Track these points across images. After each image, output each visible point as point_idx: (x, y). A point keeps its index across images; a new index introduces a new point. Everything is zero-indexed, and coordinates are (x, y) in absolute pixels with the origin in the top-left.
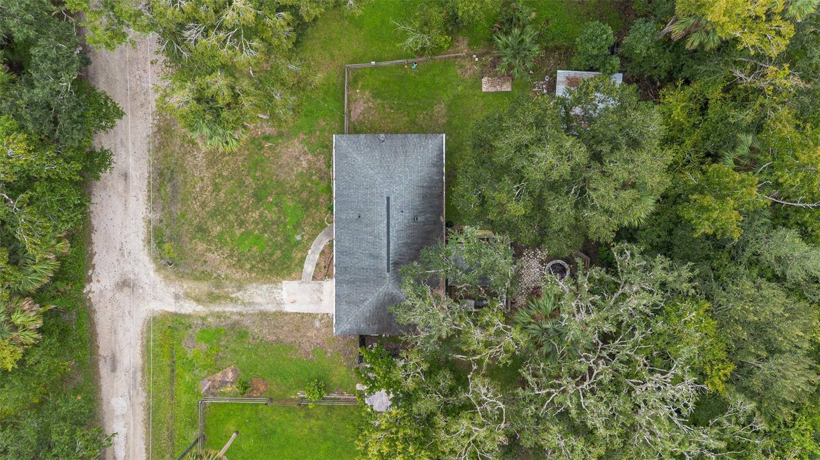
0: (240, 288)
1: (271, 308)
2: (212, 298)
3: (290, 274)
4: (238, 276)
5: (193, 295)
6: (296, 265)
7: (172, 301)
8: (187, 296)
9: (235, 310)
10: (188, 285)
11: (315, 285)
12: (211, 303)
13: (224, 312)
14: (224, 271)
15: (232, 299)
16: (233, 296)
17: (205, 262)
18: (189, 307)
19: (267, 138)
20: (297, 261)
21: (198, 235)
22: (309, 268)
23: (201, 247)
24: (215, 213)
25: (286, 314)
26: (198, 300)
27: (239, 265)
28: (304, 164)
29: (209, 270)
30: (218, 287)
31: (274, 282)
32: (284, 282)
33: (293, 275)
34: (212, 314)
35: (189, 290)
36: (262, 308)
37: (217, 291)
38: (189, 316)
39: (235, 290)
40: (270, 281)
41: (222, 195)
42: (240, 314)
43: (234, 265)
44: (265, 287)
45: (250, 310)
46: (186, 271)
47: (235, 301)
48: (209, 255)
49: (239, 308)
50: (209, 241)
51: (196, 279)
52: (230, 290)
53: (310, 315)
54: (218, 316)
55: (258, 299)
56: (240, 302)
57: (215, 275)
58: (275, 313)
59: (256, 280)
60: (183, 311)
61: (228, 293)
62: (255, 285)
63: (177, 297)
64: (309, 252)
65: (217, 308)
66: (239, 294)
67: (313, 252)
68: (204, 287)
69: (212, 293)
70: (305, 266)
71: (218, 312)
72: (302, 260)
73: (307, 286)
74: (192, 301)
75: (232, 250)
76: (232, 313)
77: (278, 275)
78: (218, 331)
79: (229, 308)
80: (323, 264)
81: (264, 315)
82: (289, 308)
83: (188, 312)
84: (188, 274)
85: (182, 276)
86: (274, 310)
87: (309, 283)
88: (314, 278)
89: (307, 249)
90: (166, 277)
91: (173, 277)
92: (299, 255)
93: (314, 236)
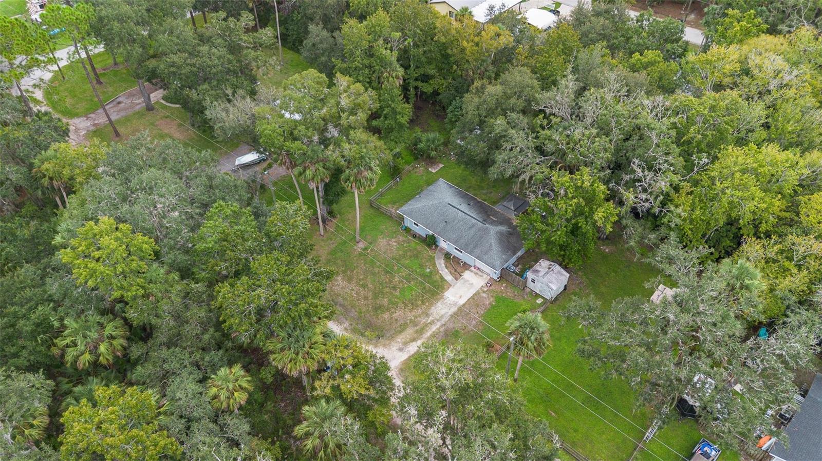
0: (428, 315)
1: (454, 309)
2: (420, 332)
3: (443, 288)
4: (420, 311)
5: (408, 340)
6: (442, 282)
7: (400, 354)
8: (406, 344)
9: (438, 326)
10: (400, 339)
11: (459, 283)
12: (422, 335)
13: (434, 332)
14: (411, 316)
15: (430, 323)
16: (429, 321)
17: (396, 320)
18: (413, 348)
19: (365, 249)
20: (440, 280)
21: (379, 312)
22: (449, 278)
23: (386, 316)
24: (376, 296)
25: (464, 305)
26: (414, 340)
27: (414, 306)
28: (395, 244)
29: (403, 322)
30: (416, 325)
31: (440, 299)
32: (445, 294)
33: (446, 287)
34: (429, 339)
35: (403, 340)
36: (450, 313)
37: (418, 327)
38: (418, 351)
39: (426, 318)
40: (438, 300)
41: (370, 286)
42: (443, 325)
43: (412, 308)
44: (439, 304)
45: (445, 319)
46: (392, 333)
47: (432, 323)
48: (394, 315)
49: (438, 324)
50: (387, 309)
51: (400, 332)
52: (424, 321)
53: (475, 294)
54: (433, 336)
55: (443, 312)
56: (436, 321)
57: (408, 321)
58: (458, 310)
59: (431, 304)
60: (412, 352)
61: (424, 323)
62: (433, 308)
63: (401, 350)
64: (440, 272)
65: (428, 334)
66: (431, 318)
67: (442, 270)
68: (410, 332)
69: (417, 330)
70: (446, 278)
71: (431, 335)
72: (442, 278)
74: (411, 344)
75: (403, 303)
76: (438, 329)
77: (438, 293)
79: (434, 328)
80: (453, 271)
81: (455, 316)
82: (462, 302)
83: (415, 351)
84: (394, 334)
85: (392, 338)
86: (456, 309)
88: (456, 279)
89: (438, 272)
90: (384, 346)
91: (387, 342)
92: (437, 277)
93: (435, 264)
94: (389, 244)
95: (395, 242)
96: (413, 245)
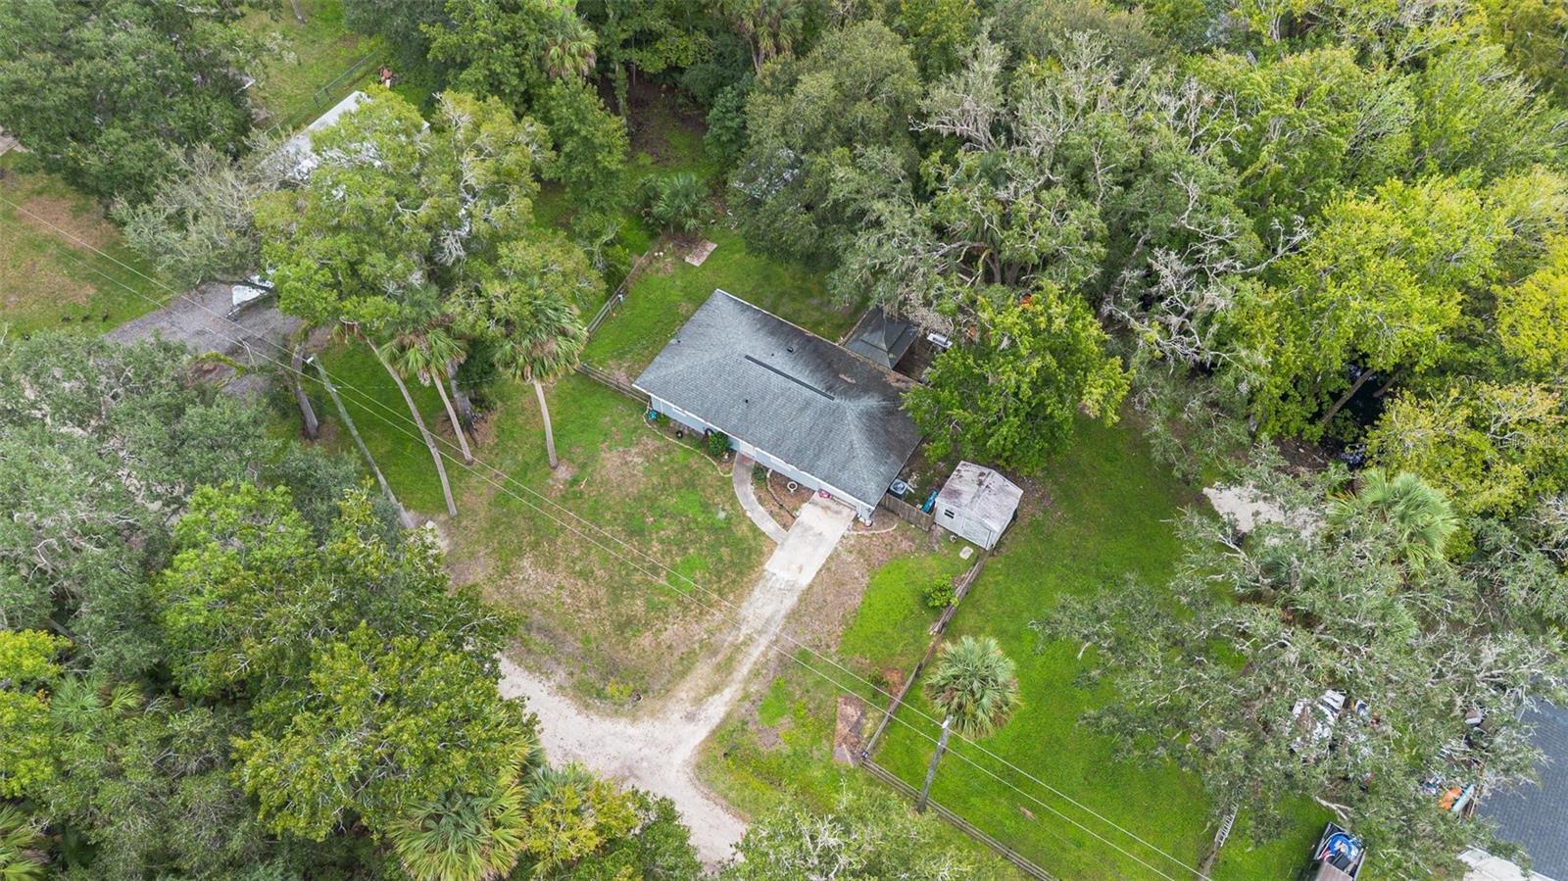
0: (736, 625)
1: (791, 601)
2: (726, 668)
3: (761, 553)
4: (719, 616)
5: (702, 691)
6: (755, 538)
7: (691, 727)
8: (699, 701)
9: (762, 648)
10: (685, 691)
11: (795, 530)
12: (730, 673)
13: (755, 663)
14: (699, 631)
15: (744, 643)
16: (741, 639)
17: (669, 647)
18: (717, 709)
19: (575, 482)
20: (750, 534)
21: (628, 633)
22: (769, 526)
23: (646, 640)
24: (616, 598)
25: (811, 587)
26: (715, 689)
27: (704, 606)
28: (639, 460)
29: (685, 650)
30: (715, 653)
31: (761, 577)
32: (766, 566)
33: (765, 549)
34: (748, 681)
35: (692, 694)
36: (783, 612)
37: (720, 657)
38: (729, 715)
39: (734, 633)
40: (754, 583)
41: (599, 573)
42: (772, 644)
43: (701, 613)
44: (757, 593)
45: (775, 629)
46: (664, 681)
47: (749, 640)
48: (665, 635)
49: (763, 642)
50: (646, 624)
51: (683, 674)
52: (730, 639)
53: (831, 557)
54: (755, 674)
55: (768, 611)
56: (756, 636)
57: (697, 646)
58: (800, 601)
59: (740, 598)
60: (716, 721)
61: (732, 644)
62: (745, 604)
63: (690, 717)
64: (749, 514)
65: (744, 670)
66: (745, 630)
67: (752, 511)
68: (703, 671)
69: (719, 664)
70: (763, 529)
71: (750, 672)
72: (753, 528)
73: (791, 541)
74: (710, 698)
75: (679, 603)
76: (764, 654)
77: (751, 568)
78: (776, 689)
79: (755, 653)
80: (776, 509)
81: (794, 616)
82: (805, 580)
83: (722, 715)
84: (669, 682)
85: (667, 691)
86: (796, 599)
87: (788, 536)
88: (785, 527)
89: (744, 516)
90: (653, 714)
91: (658, 704)
92: (744, 528)
93: (733, 497)
94: (627, 463)
95: (639, 454)
96: (679, 456)
